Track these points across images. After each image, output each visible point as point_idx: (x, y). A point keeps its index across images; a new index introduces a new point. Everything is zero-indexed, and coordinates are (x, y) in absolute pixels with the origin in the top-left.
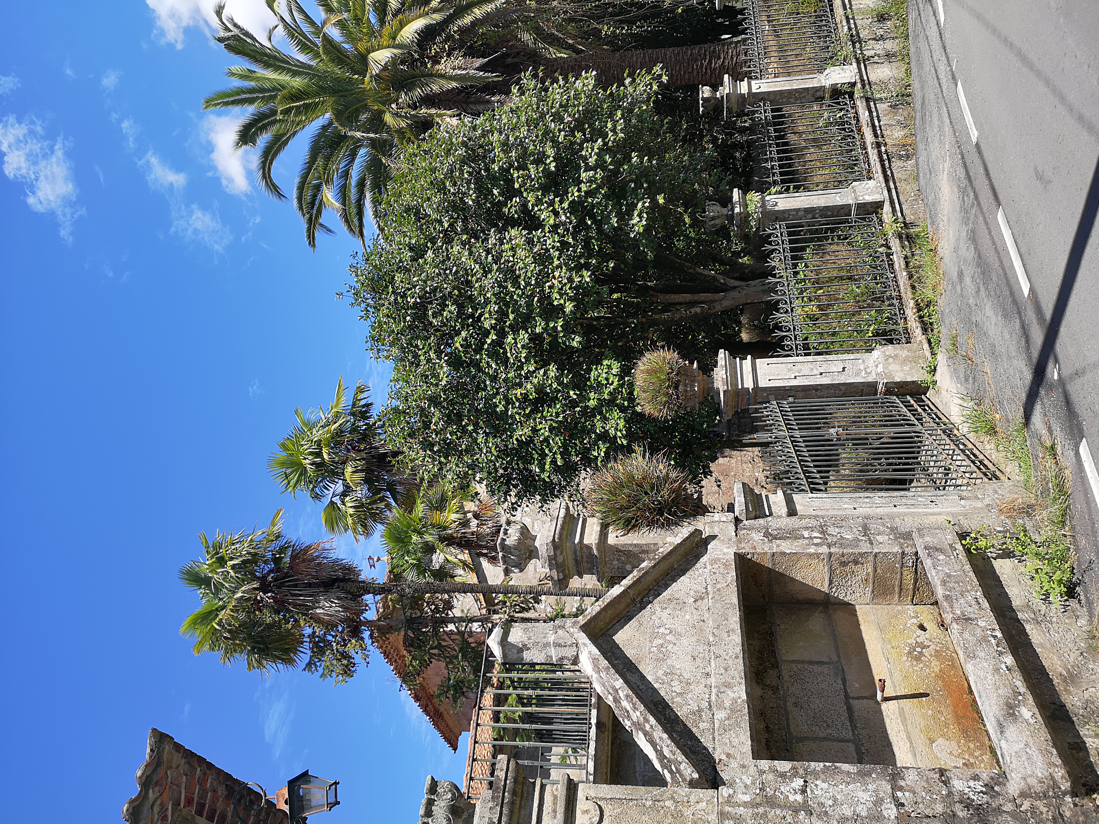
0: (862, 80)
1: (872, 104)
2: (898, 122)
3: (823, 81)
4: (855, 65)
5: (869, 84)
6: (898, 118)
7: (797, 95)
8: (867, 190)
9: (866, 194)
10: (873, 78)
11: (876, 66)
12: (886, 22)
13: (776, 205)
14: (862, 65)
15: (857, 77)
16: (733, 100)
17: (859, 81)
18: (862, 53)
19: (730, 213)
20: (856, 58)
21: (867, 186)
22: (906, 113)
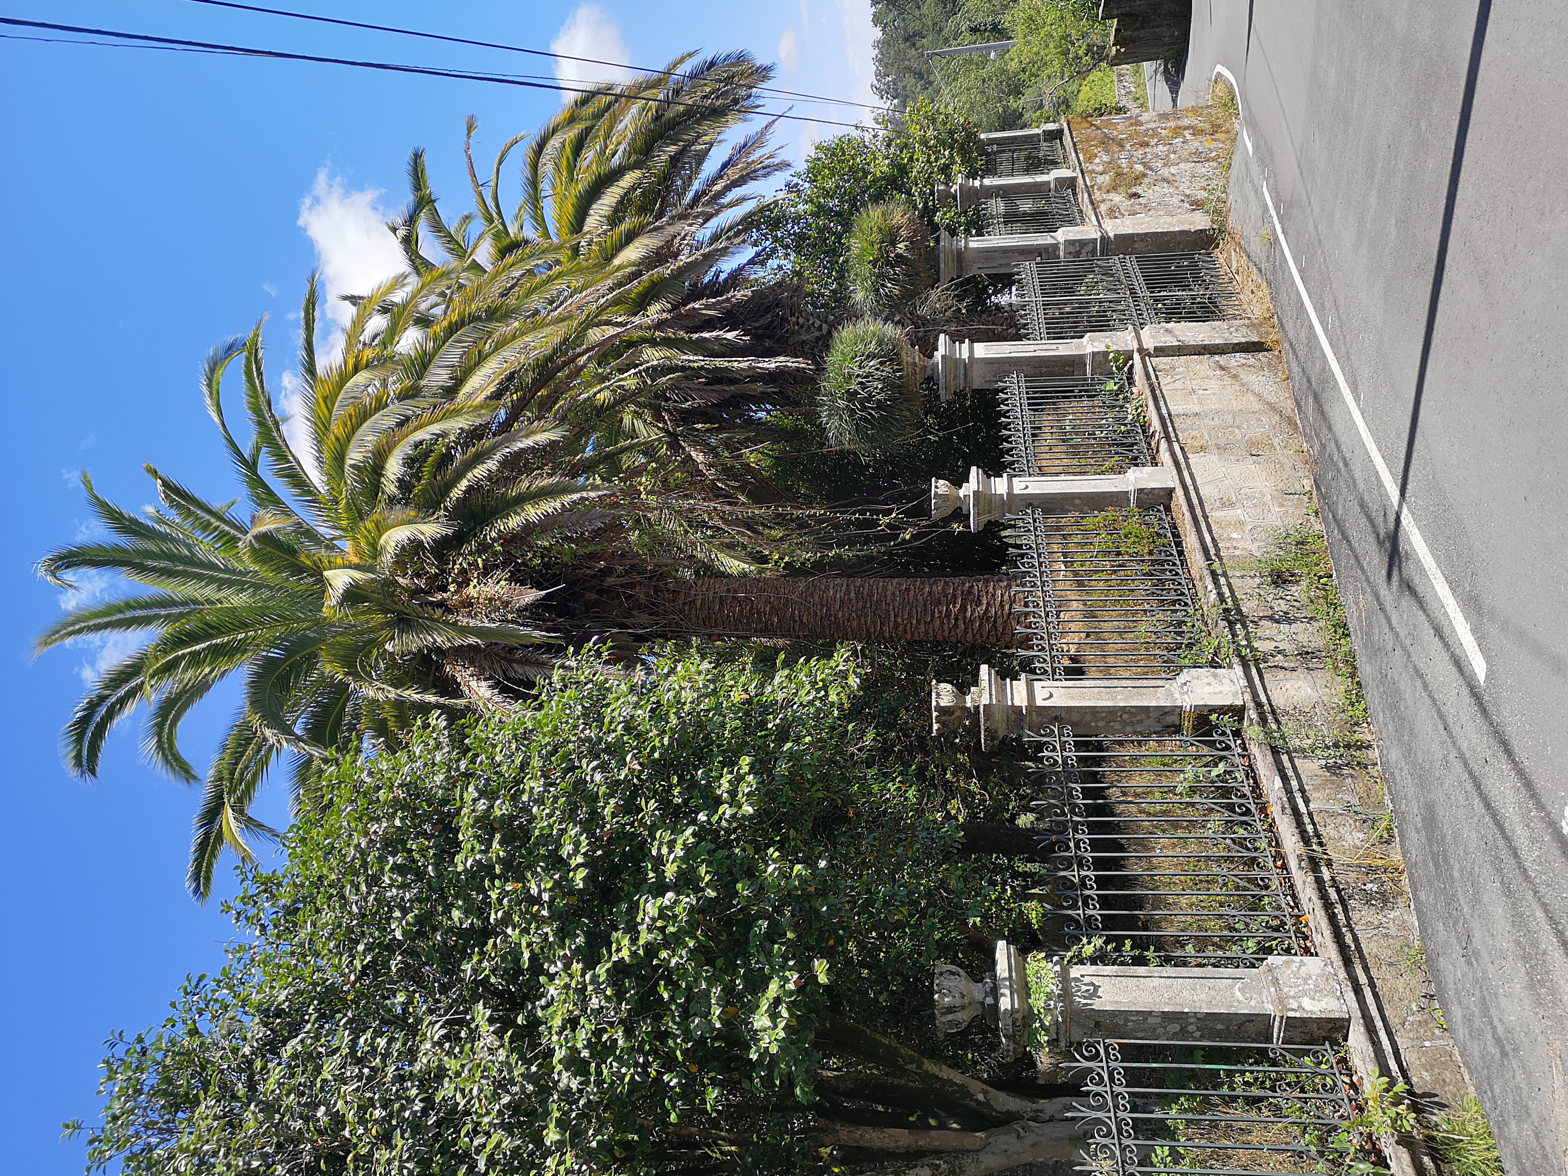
0: (1259, 705)
1: (1285, 758)
2: (1349, 807)
3: (1177, 695)
4: (1238, 670)
5: (1273, 712)
6: (1347, 798)
7: (1125, 716)
8: (1305, 980)
9: (1304, 993)
10: (1279, 700)
11: (1281, 674)
12: (1288, 586)
13: (1094, 994)
14: (1254, 671)
15: (1248, 697)
16: (998, 716)
17: (1251, 705)
18: (1249, 646)
19: (989, 1000)
20: (1239, 655)
21: (1303, 971)
22: (1360, 788)
